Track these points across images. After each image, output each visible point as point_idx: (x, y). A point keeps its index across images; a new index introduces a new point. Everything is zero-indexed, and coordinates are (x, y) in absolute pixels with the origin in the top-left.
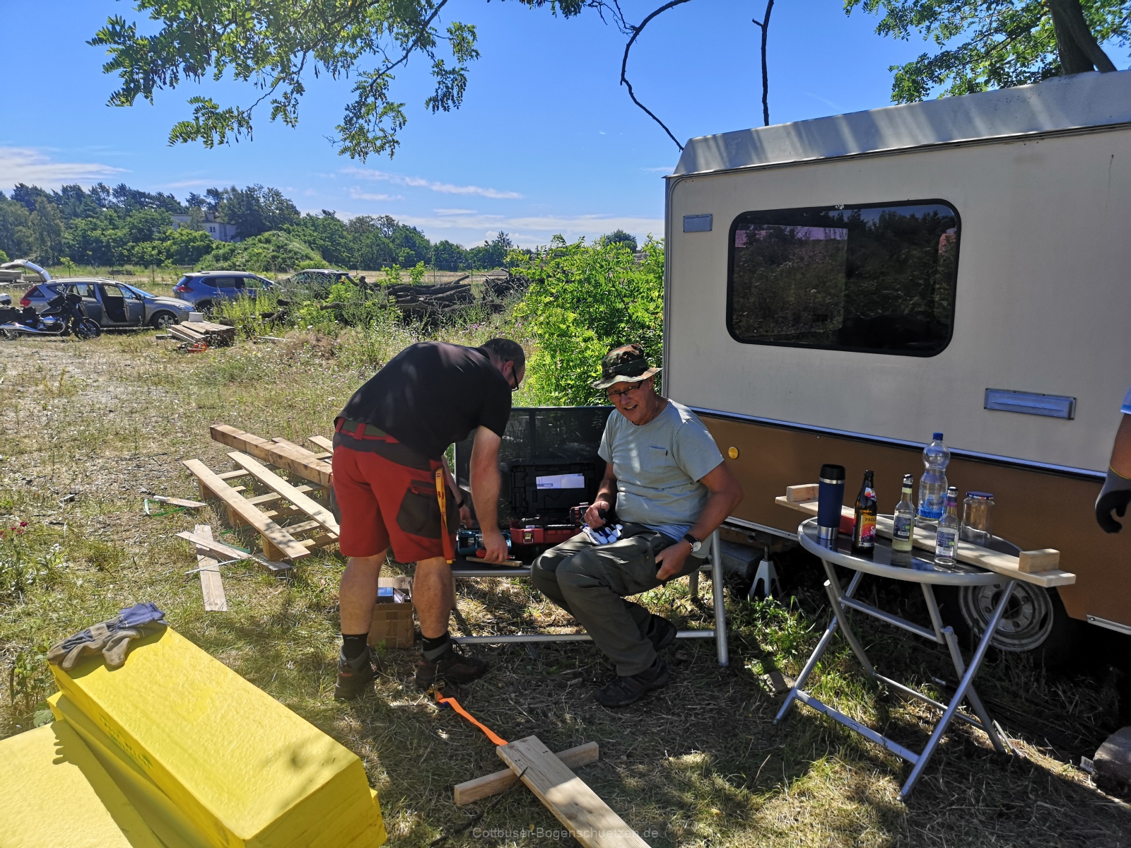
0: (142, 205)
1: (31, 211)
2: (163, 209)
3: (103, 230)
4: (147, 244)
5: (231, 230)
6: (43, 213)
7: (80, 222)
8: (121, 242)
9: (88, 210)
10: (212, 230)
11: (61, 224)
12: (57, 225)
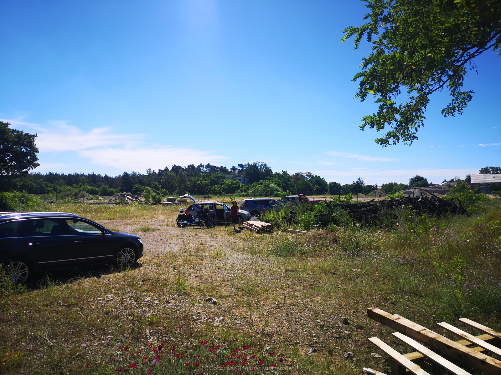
0: (215, 171)
1: (177, 175)
2: (222, 172)
3: (201, 181)
4: (216, 186)
5: (247, 180)
6: (181, 175)
7: (193, 178)
8: (207, 185)
9: (197, 174)
10: (240, 180)
11: (187, 179)
12: (185, 179)
